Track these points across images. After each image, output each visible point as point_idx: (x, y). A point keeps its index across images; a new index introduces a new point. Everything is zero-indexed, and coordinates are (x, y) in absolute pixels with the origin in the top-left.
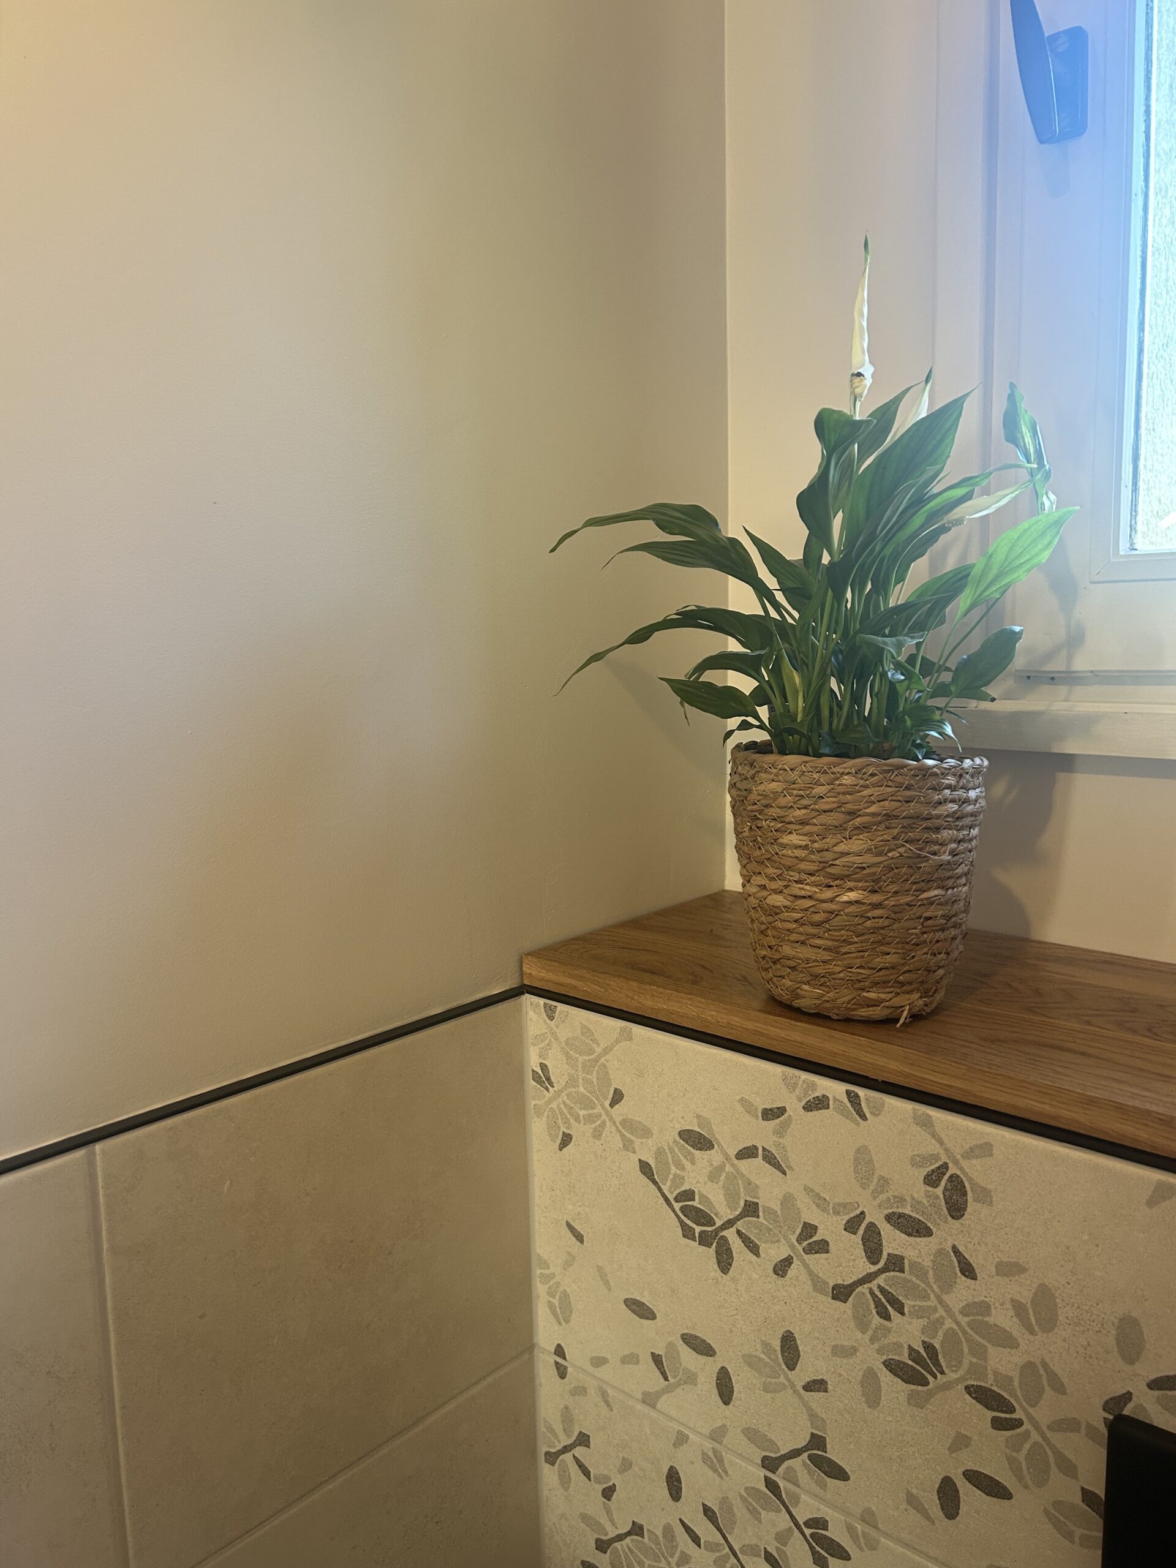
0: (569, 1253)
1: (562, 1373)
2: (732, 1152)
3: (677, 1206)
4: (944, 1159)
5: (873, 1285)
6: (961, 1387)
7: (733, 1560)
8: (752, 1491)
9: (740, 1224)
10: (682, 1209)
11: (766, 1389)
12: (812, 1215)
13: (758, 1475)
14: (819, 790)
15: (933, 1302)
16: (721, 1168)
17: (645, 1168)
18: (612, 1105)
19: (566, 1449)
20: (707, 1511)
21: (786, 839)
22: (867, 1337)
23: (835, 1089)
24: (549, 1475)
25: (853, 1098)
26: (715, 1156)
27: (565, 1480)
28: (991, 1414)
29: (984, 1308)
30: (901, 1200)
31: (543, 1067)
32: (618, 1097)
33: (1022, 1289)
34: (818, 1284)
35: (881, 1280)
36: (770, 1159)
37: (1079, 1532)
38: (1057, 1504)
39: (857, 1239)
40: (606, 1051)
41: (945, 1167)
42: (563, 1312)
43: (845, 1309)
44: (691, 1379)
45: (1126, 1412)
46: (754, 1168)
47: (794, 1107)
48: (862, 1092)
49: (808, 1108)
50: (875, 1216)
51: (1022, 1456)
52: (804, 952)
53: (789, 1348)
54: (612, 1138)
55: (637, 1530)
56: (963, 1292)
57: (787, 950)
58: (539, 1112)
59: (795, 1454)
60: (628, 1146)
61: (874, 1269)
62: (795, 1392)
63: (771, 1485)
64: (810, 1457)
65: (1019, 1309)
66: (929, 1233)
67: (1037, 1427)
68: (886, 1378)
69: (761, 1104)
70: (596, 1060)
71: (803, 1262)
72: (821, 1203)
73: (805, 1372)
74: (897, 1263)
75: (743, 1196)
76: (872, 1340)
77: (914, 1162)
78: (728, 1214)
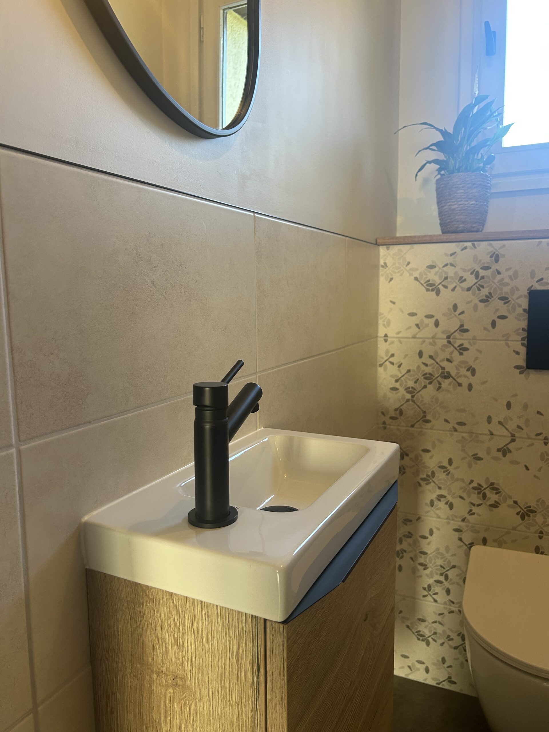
0: (390, 309)
1: (386, 341)
2: (441, 267)
3: (425, 285)
4: (494, 251)
5: (477, 285)
6: (497, 299)
7: (437, 365)
8: (444, 346)
9: (443, 283)
10: (427, 285)
11: (448, 319)
12: (461, 274)
13: (445, 342)
14: (467, 179)
15: (491, 282)
16: (438, 271)
17: (416, 279)
18: (406, 266)
19: (386, 361)
20: (431, 357)
21: (459, 192)
23: (469, 244)
24: (381, 370)
25: (474, 245)
26: (436, 269)
27: (385, 369)
28: (503, 302)
29: (503, 279)
30: (484, 263)
31: (385, 263)
32: (409, 263)
33: (511, 273)
34: (463, 289)
35: (479, 283)
36: (452, 265)
37: (522, 319)
38: (518, 315)
39: (473, 275)
40: (405, 253)
41: (495, 253)
42: (388, 323)
43: (470, 292)
44: (427, 325)
45: (532, 289)
46: (447, 268)
47: (458, 250)
48: (475, 243)
49: (462, 250)
50: (478, 269)
51: (510, 308)
52: (462, 217)
53: (455, 307)
54: (406, 274)
55: (409, 371)
56: (499, 277)
57: (457, 217)
58: (382, 275)
59: (455, 331)
60: (411, 275)
61: (477, 281)
62: (456, 317)
63: (449, 342)
64: (459, 330)
65: (510, 277)
66: (490, 268)
67: (514, 301)
68: (480, 304)
69: (449, 253)
70: (402, 256)
71: (460, 286)
72: (465, 270)
73: (459, 311)
74: (483, 277)
75: (444, 276)
76: (476, 297)
77: (488, 254)
78: (439, 282)
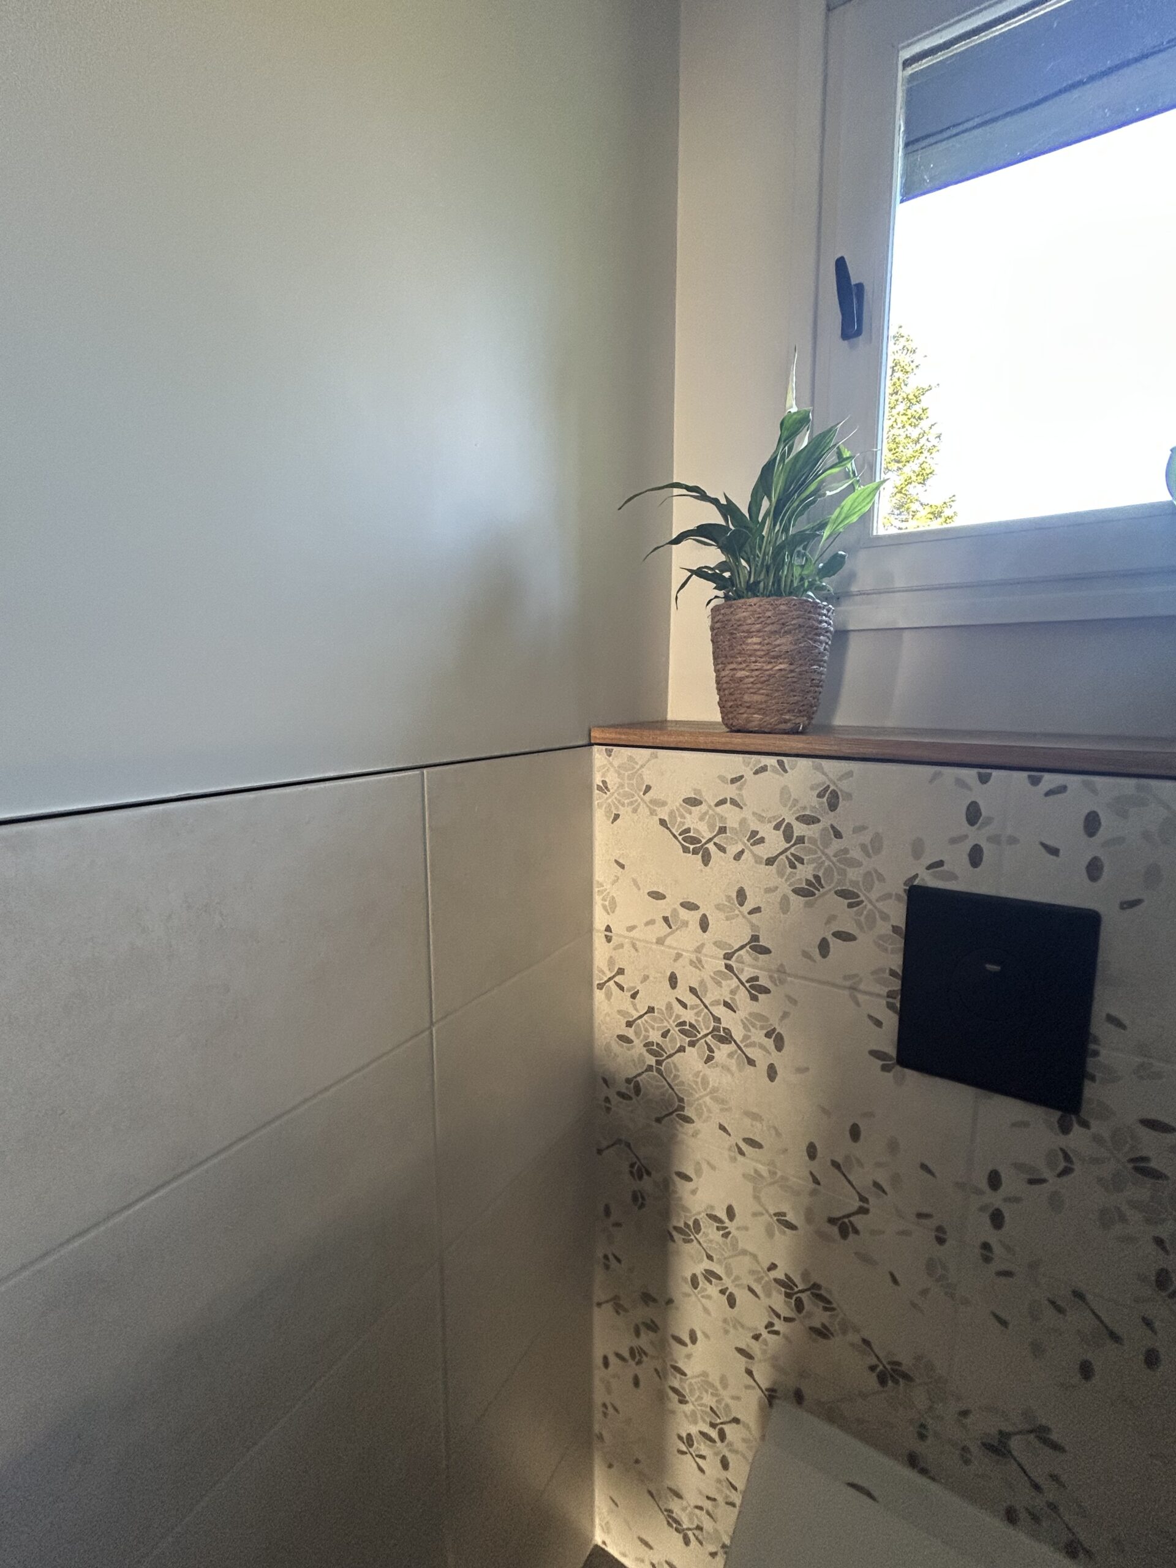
0: (616, 876)
1: (609, 939)
2: (713, 804)
3: (680, 838)
4: (828, 783)
5: (788, 853)
6: (833, 892)
7: (706, 1010)
8: (718, 973)
9: (716, 840)
10: (683, 839)
11: (727, 919)
12: (754, 825)
13: (720, 965)
14: (769, 614)
15: (820, 853)
16: (706, 813)
17: (663, 822)
18: (644, 794)
19: (610, 979)
20: (692, 990)
21: (750, 641)
22: (783, 880)
23: (771, 761)
24: (599, 995)
25: (781, 763)
26: (703, 808)
27: (609, 996)
28: (847, 901)
29: (846, 851)
30: (804, 808)
31: (604, 782)
32: (648, 788)
33: (866, 838)
34: (757, 859)
35: (792, 850)
36: (734, 802)
37: (890, 947)
38: (881, 937)
39: (780, 832)
40: (642, 767)
41: (828, 787)
42: (611, 907)
43: (773, 869)
44: (685, 924)
45: (916, 883)
46: (726, 809)
47: (748, 774)
48: (785, 759)
49: (756, 773)
50: (790, 819)
51: (862, 919)
52: (756, 698)
53: (741, 895)
54: (644, 810)
55: (651, 1010)
56: (836, 845)
57: (746, 698)
58: (600, 806)
59: (742, 947)
60: (653, 813)
61: (788, 845)
62: (744, 917)
63: (728, 967)
64: (750, 947)
65: (863, 847)
66: (819, 821)
67: (870, 902)
68: (793, 897)
69: (730, 777)
70: (636, 772)
71: (751, 851)
72: (761, 819)
73: (749, 905)
74: (801, 840)
75: (718, 825)
76: (786, 880)
77: (812, 788)
78: (708, 836)
